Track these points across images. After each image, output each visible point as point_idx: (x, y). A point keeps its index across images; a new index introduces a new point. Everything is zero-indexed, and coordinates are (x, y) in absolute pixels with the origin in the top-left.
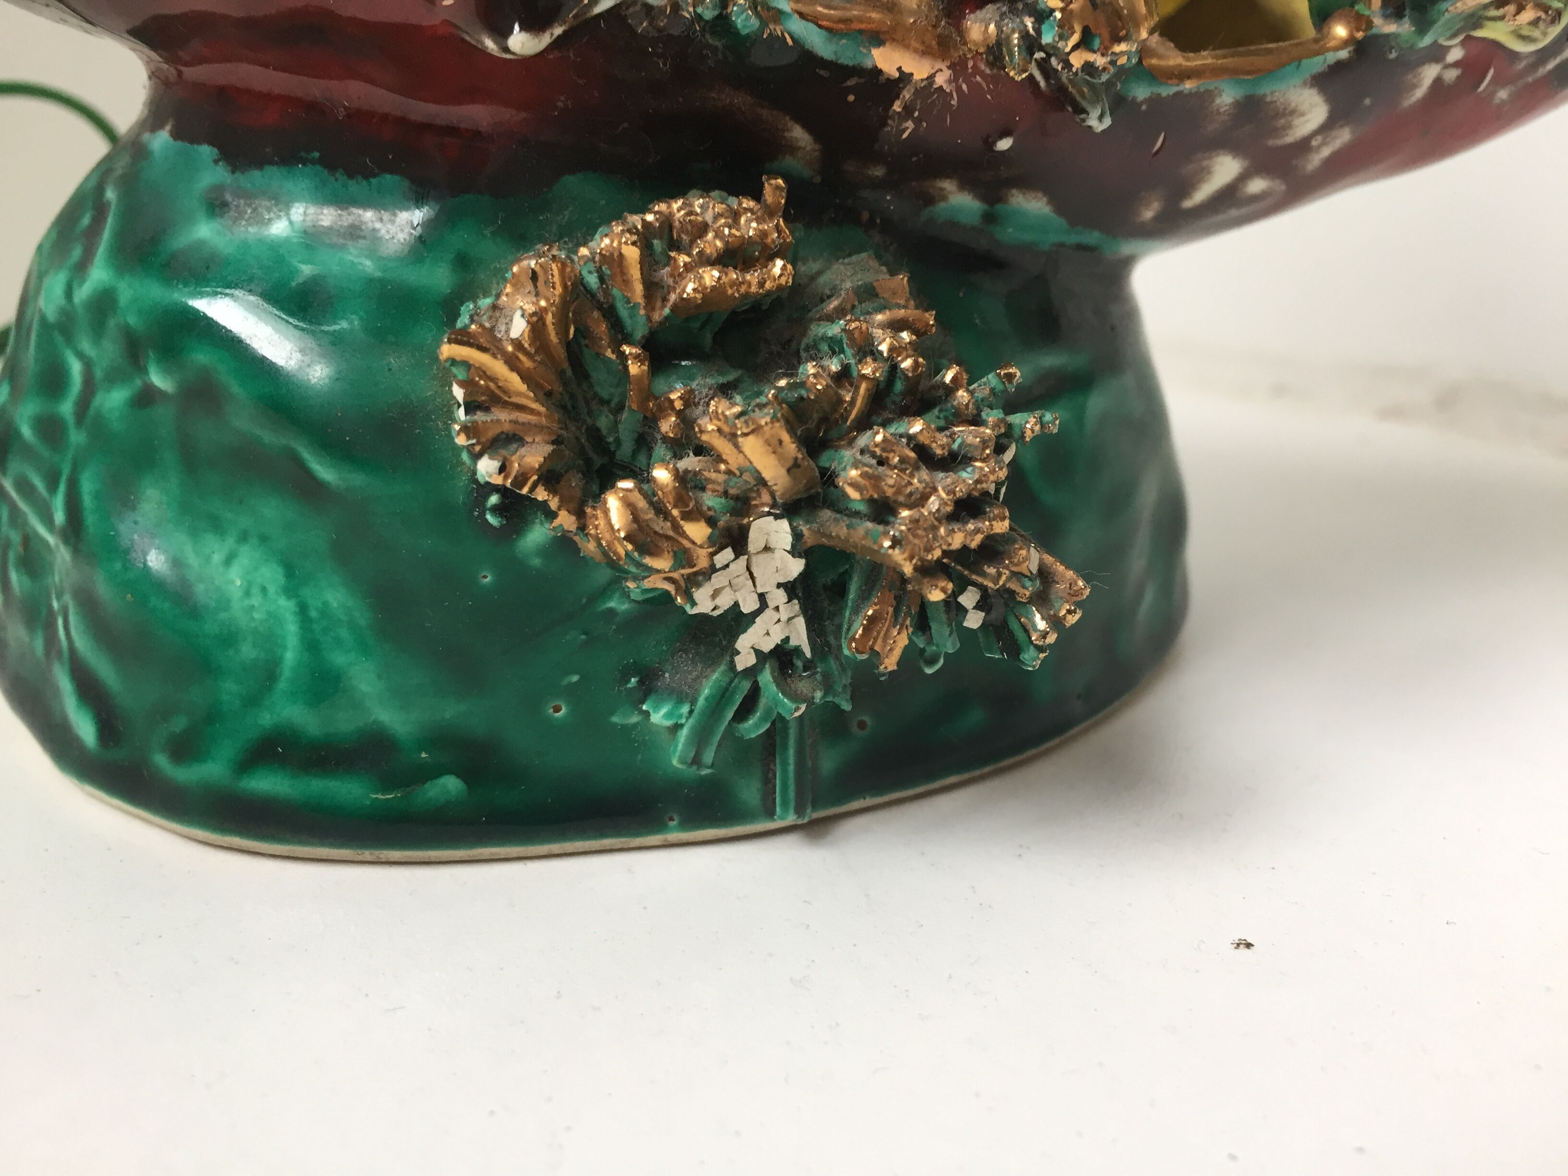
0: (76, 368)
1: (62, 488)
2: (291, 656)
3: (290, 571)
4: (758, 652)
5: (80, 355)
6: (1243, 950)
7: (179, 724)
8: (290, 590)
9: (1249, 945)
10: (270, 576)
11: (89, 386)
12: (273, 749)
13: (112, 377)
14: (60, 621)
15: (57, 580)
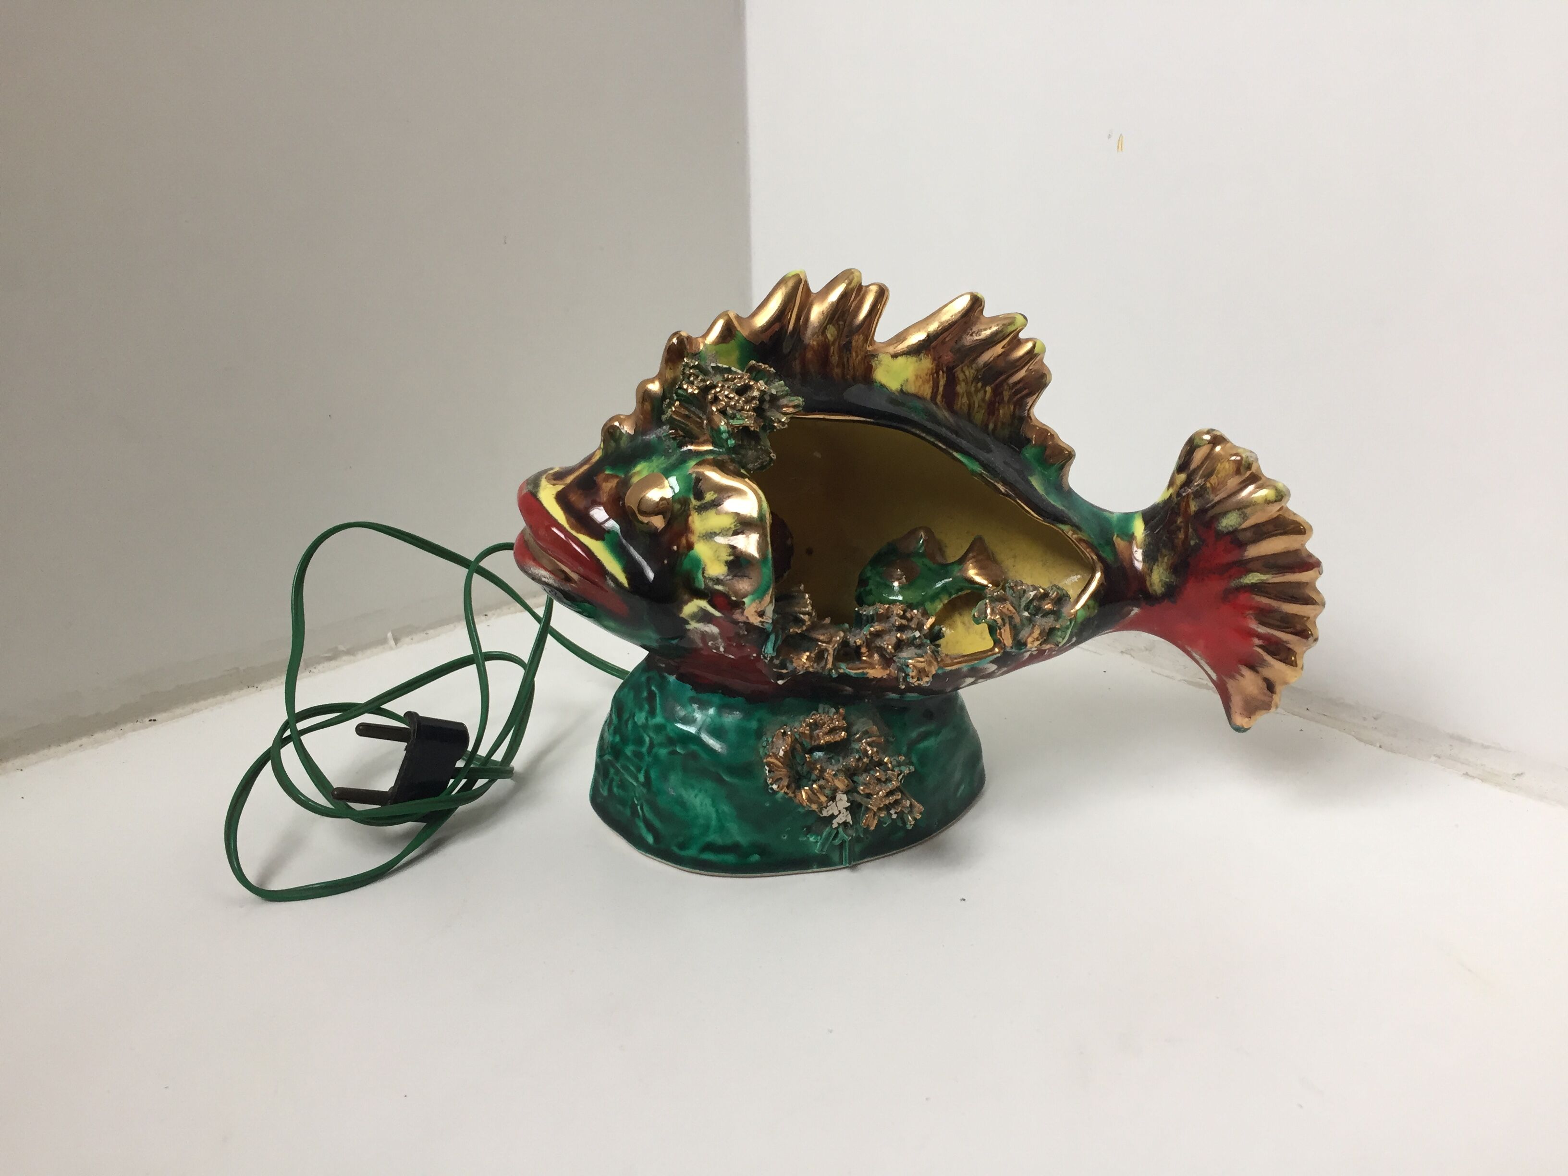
0: (647, 739)
1: (643, 772)
2: (714, 823)
4: (838, 824)
5: (649, 736)
6: (963, 901)
7: (681, 839)
8: (714, 805)
10: (708, 801)
11: (652, 745)
12: (709, 847)
13: (661, 745)
14: (639, 807)
15: (637, 795)
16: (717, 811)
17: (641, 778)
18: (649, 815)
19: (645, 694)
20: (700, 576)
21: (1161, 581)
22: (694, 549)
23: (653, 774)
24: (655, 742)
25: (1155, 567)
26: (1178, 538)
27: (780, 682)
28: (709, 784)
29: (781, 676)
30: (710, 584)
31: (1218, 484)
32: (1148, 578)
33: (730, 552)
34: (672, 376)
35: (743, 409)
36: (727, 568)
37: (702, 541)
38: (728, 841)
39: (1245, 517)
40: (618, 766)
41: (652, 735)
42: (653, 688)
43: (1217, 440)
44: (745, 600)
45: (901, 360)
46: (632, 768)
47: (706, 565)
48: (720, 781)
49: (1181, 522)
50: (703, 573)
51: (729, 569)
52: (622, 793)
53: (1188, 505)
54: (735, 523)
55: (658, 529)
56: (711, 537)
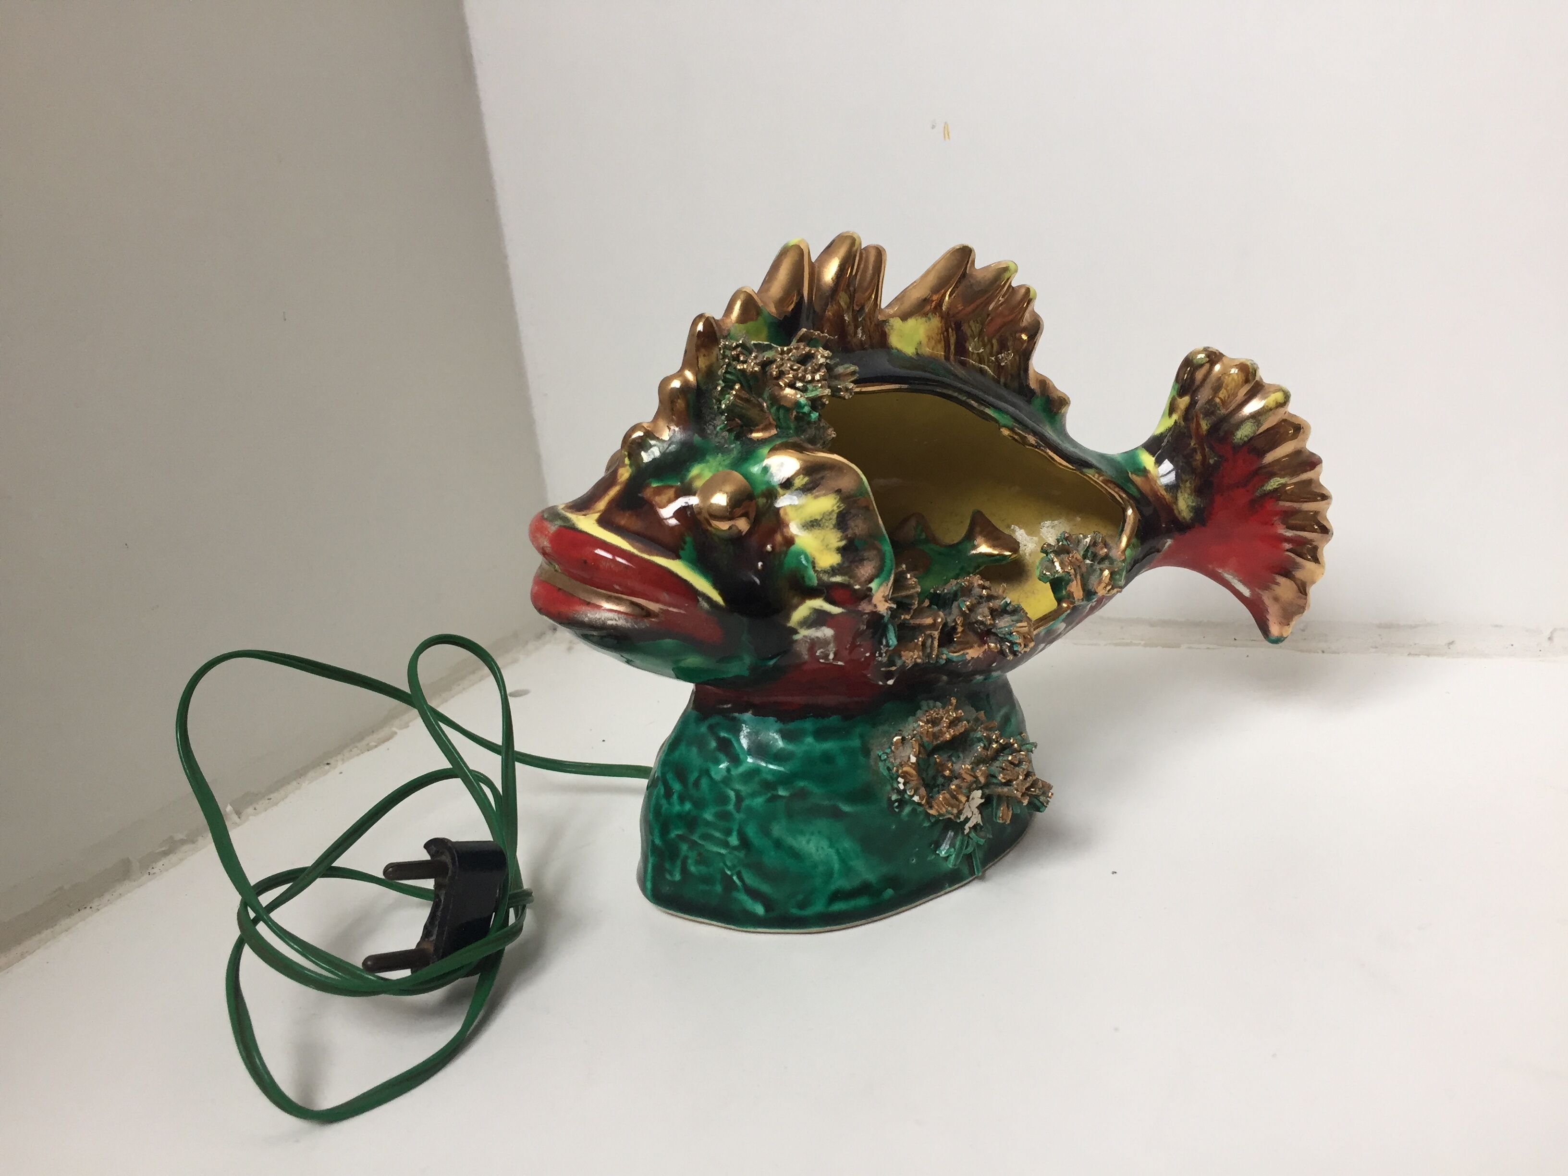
0: (732, 794)
1: (735, 834)
2: (836, 866)
3: (831, 840)
4: (969, 828)
5: (732, 790)
6: (1114, 874)
7: (800, 897)
8: (831, 846)
9: (1116, 873)
10: (825, 843)
11: (739, 798)
12: (837, 896)
13: (753, 795)
14: (735, 878)
15: (729, 864)
16: (838, 852)
17: (734, 840)
18: (751, 880)
19: (713, 744)
20: (811, 572)
21: (1188, 506)
22: (796, 544)
23: (751, 831)
24: (743, 794)
25: (1179, 495)
26: (1196, 460)
27: (890, 682)
28: (822, 824)
29: (889, 675)
30: (825, 578)
31: (1229, 397)
32: (1175, 507)
33: (841, 537)
34: (707, 363)
35: (813, 380)
36: (840, 555)
37: (803, 532)
38: (856, 882)
39: (1259, 424)
40: (695, 837)
41: (738, 787)
42: (723, 734)
43: (1214, 357)
44: (873, 585)
45: (911, 322)
46: (717, 834)
47: (814, 558)
48: (836, 814)
49: (1194, 445)
50: (814, 567)
51: (843, 556)
52: (703, 869)
53: (1198, 425)
54: (838, 504)
55: (742, 532)
56: (813, 526)
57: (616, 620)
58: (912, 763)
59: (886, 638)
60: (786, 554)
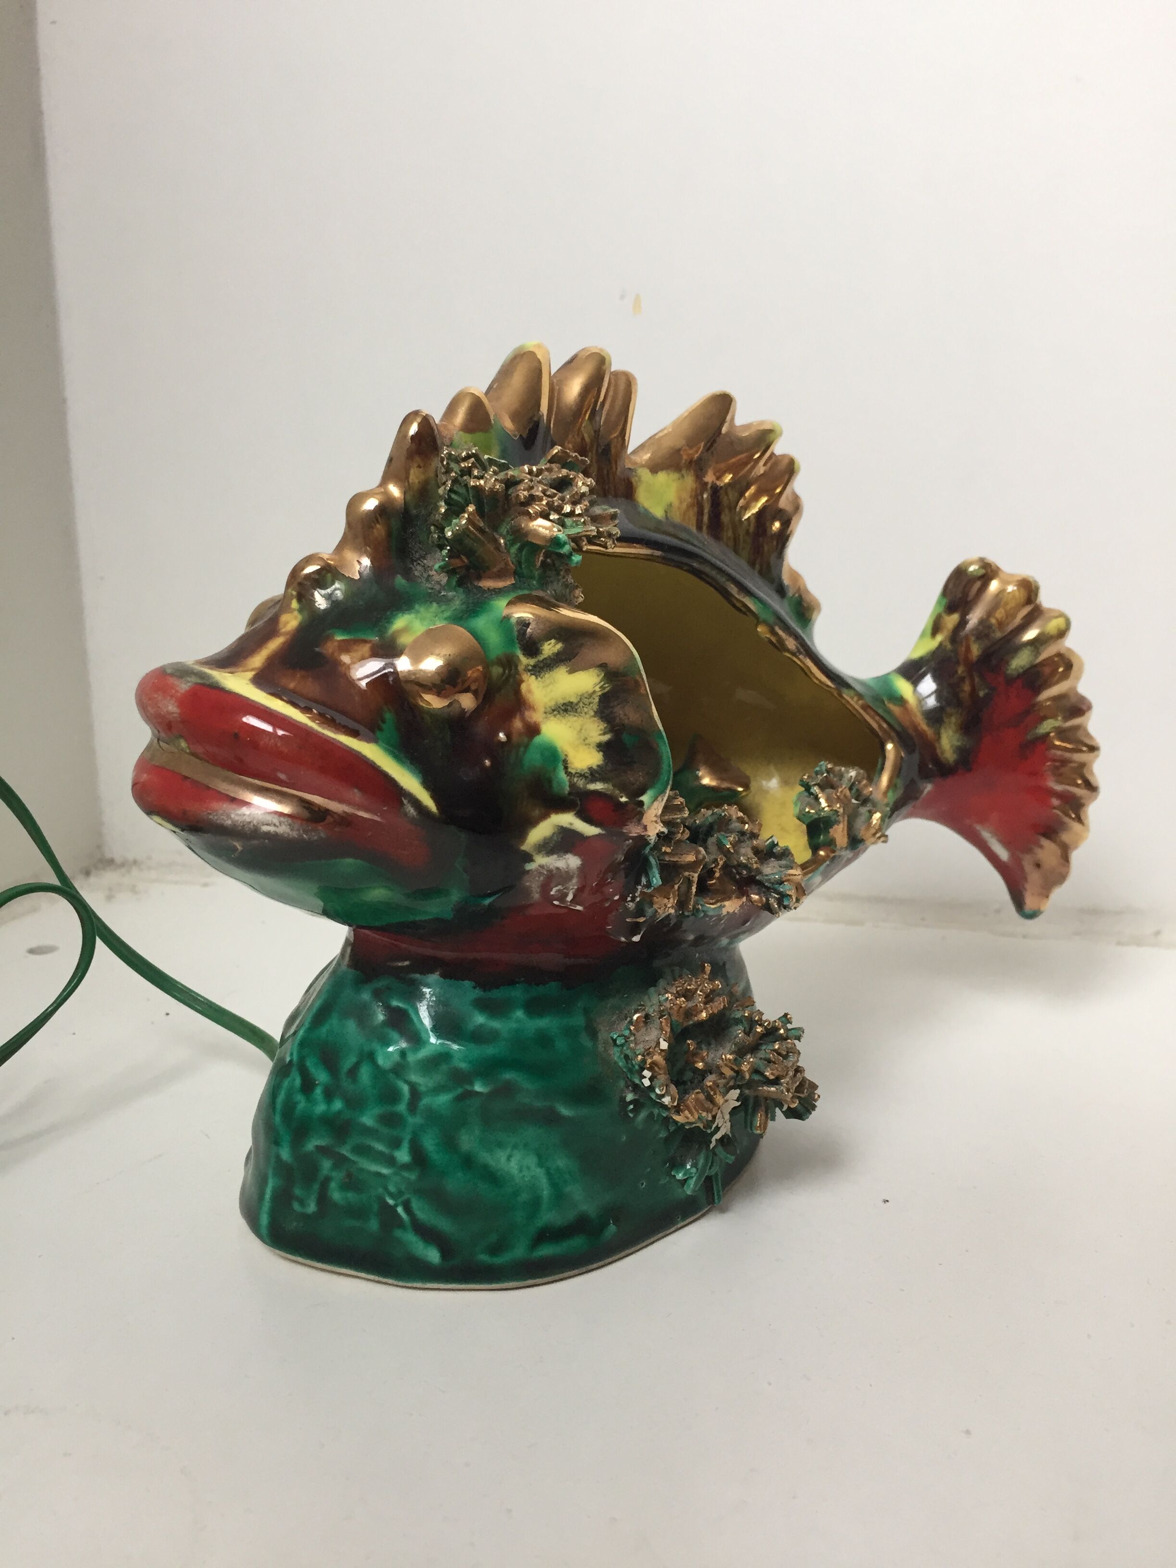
0: (405, 1089)
1: (405, 1146)
3: (539, 1156)
4: (716, 1140)
6: (887, 1203)
7: (493, 1238)
8: (540, 1164)
9: (888, 1201)
10: (531, 1161)
11: (415, 1094)
12: (545, 1235)
13: (438, 1090)
14: (400, 1210)
15: (392, 1188)
17: (403, 1156)
18: (423, 1212)
19: (381, 1017)
20: (562, 775)
21: (952, 746)
22: (541, 733)
23: (429, 1143)
24: (423, 1089)
25: (943, 731)
26: (963, 691)
27: (636, 939)
28: (531, 1133)
29: (635, 928)
30: (581, 783)
31: (1007, 617)
32: (937, 745)
33: (605, 728)
34: (423, 477)
35: (572, 514)
36: (601, 753)
37: (552, 718)
38: (571, 1215)
39: (1037, 653)
40: (345, 1151)
41: (414, 1078)
42: (395, 1003)
43: (989, 572)
44: (645, 798)
45: (662, 476)
46: (380, 1147)
47: (566, 755)
48: (551, 1119)
49: (963, 672)
50: (566, 768)
51: (606, 756)
52: (351, 1196)
53: (968, 649)
54: (602, 683)
55: (466, 713)
56: (566, 711)
57: (275, 825)
58: (662, 1050)
59: (647, 876)
60: (527, 746)
